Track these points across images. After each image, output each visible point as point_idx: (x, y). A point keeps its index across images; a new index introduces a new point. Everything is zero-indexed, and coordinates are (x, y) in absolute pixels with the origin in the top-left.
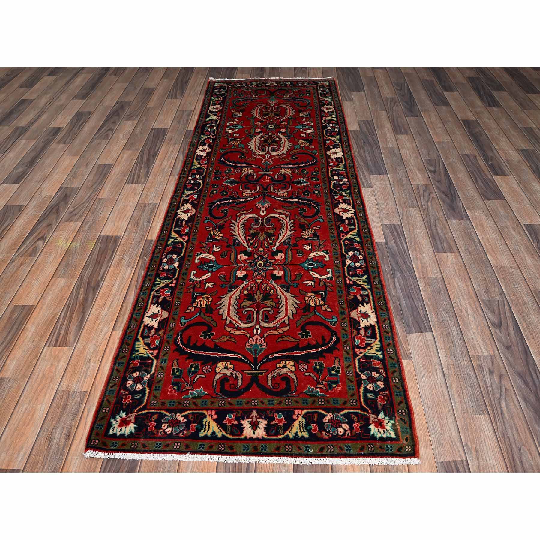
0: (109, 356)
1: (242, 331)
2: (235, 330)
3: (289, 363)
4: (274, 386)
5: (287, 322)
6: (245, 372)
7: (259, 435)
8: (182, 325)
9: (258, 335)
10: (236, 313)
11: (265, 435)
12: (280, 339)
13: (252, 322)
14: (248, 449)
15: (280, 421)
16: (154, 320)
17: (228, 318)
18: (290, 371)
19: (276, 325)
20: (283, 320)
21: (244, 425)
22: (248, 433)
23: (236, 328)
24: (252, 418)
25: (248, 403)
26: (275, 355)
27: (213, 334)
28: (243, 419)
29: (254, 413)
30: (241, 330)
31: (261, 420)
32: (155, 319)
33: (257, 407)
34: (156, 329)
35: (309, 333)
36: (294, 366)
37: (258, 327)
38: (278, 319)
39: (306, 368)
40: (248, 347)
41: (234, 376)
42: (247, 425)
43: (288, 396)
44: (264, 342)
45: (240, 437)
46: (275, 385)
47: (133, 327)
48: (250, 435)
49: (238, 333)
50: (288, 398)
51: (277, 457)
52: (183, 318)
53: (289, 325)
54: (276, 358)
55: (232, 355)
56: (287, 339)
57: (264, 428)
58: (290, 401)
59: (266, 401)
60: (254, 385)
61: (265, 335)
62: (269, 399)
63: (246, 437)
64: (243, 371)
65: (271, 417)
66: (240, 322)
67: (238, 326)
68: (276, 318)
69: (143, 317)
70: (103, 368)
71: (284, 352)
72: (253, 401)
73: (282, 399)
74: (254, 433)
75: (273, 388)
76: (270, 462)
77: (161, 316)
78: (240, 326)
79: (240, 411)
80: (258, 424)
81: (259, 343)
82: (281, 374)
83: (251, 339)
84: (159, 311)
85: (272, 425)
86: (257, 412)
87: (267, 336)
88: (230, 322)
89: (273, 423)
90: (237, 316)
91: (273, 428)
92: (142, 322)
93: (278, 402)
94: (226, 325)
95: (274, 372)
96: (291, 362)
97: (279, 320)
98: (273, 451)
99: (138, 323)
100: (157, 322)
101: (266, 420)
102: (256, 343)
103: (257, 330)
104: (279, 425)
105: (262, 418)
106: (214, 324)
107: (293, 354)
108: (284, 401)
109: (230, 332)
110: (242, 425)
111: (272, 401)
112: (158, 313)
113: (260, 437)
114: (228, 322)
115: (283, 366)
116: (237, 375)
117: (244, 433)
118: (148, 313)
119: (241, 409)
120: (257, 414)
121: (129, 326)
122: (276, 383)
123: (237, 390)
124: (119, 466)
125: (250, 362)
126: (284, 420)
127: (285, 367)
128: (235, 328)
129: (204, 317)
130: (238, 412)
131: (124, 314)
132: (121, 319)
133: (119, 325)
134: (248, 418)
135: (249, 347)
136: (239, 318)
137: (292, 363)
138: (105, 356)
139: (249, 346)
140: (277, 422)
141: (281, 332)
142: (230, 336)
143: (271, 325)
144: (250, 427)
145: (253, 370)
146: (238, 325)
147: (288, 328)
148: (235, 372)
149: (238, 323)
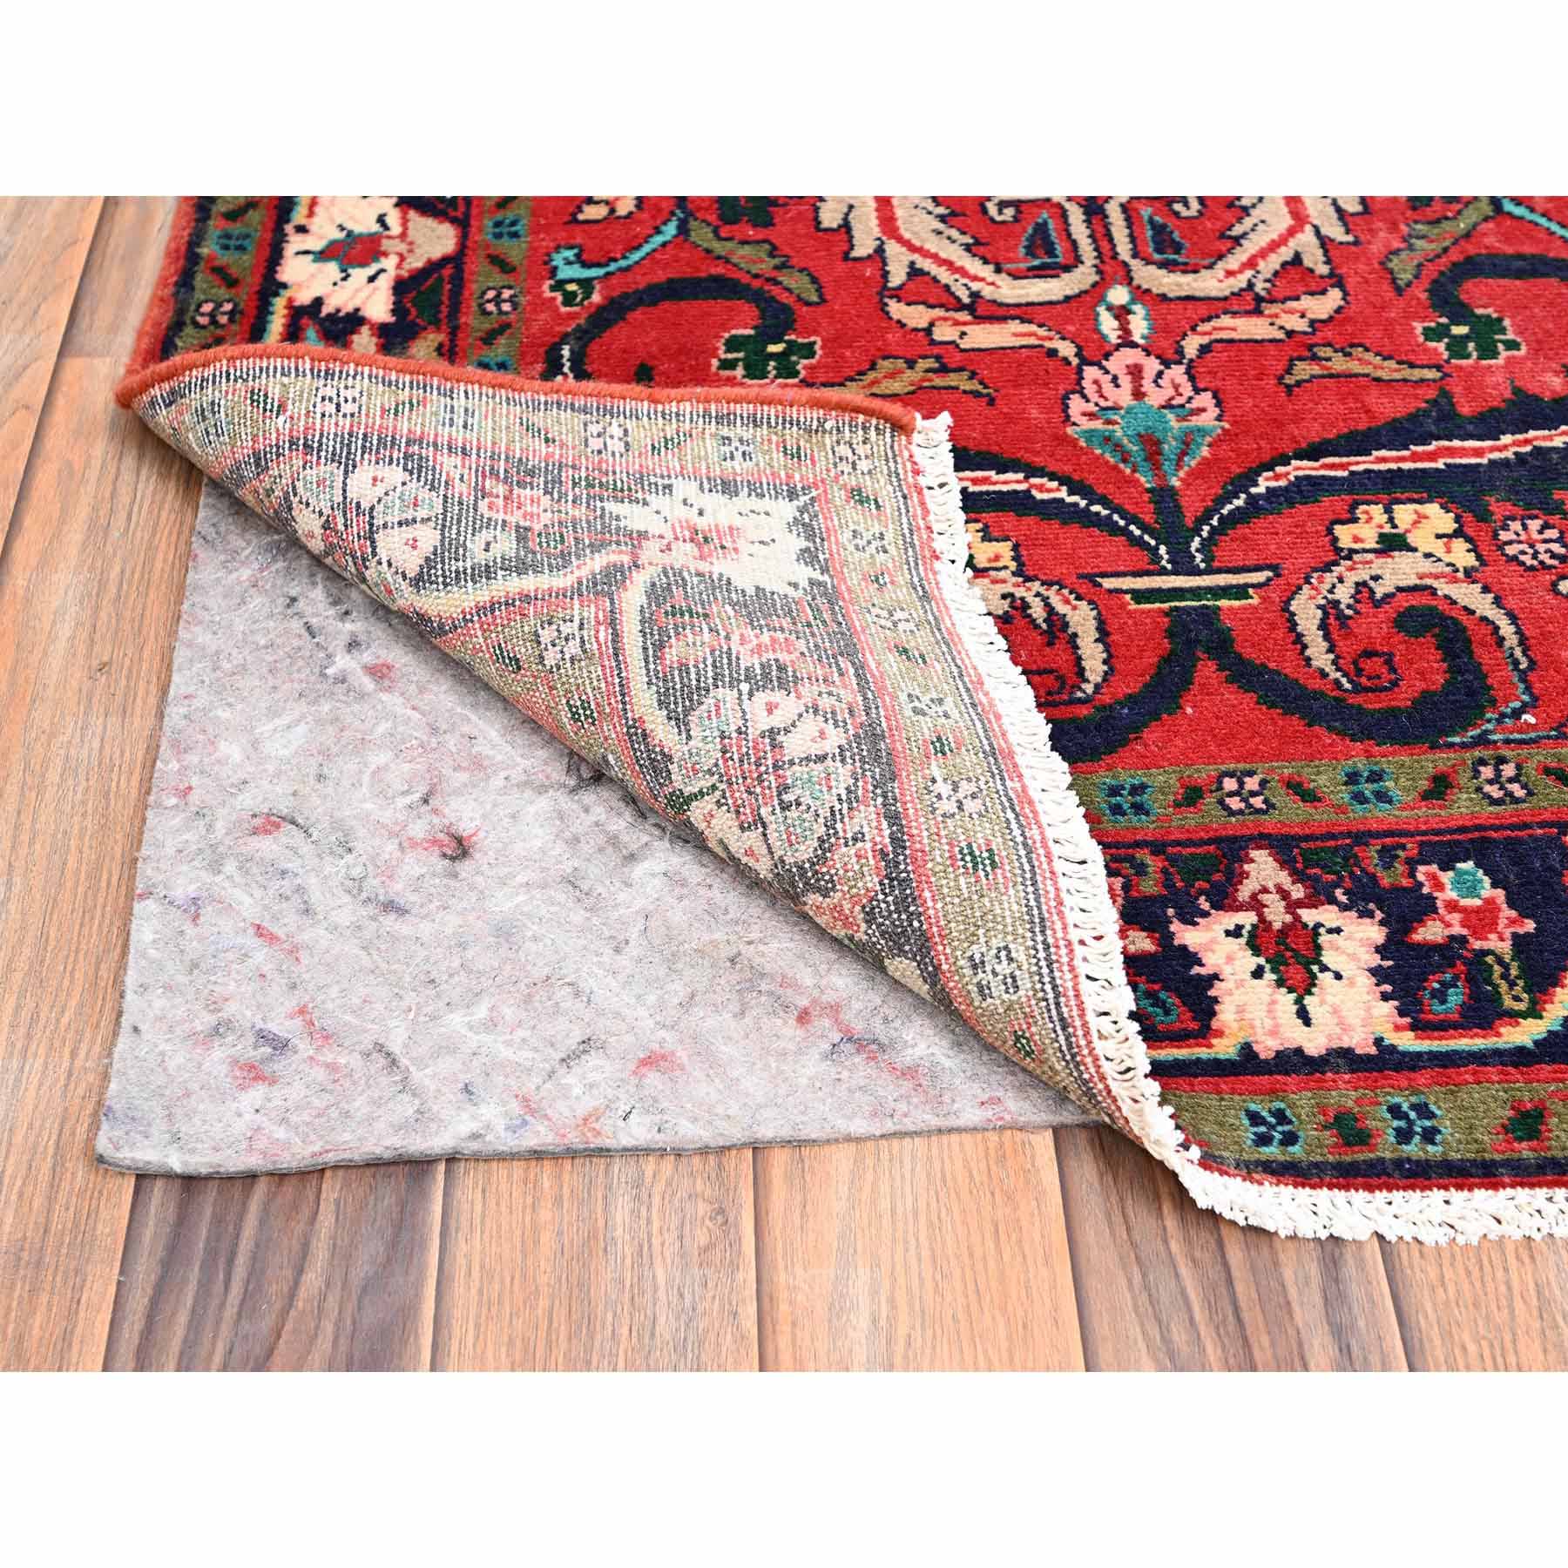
0: (63, 520)
1: (1015, 326)
2: (964, 316)
3: (1421, 518)
4: (1359, 672)
5: (1315, 259)
6: (1109, 583)
7: (1345, 1028)
8: (569, 299)
9: (1134, 345)
10: (942, 219)
11: (1397, 1028)
12: (1303, 370)
13: (1067, 268)
14: (1290, 1139)
15: (1482, 919)
16: (359, 275)
17: (892, 248)
18: (1440, 568)
19: (1251, 285)
20: (1286, 253)
21: (1212, 961)
22: (1258, 1015)
23: (970, 308)
24: (1256, 904)
25: (1192, 796)
26: (1300, 468)
27: (808, 351)
28: (1190, 917)
29: (1263, 869)
30: (1003, 319)
31: (1327, 915)
32: (363, 264)
33: (1270, 822)
34: (382, 330)
35: (1495, 325)
36: (1457, 533)
37: (1119, 295)
38: (1250, 247)
39: (1556, 548)
40: (1087, 424)
41: (1038, 611)
42: (1230, 959)
43: (1482, 741)
44: (1197, 391)
45: (1203, 1053)
46: (1367, 665)
47: (214, 322)
48: (1274, 1033)
49: (984, 336)
50: (1486, 753)
51: (1542, 1193)
52: (570, 254)
53: (1337, 280)
54: (1307, 489)
55: (986, 480)
56: (1355, 367)
57: (1374, 972)
58: (1509, 770)
59: (1326, 778)
60: (1207, 670)
61: (1191, 346)
62: (1348, 765)
63: (1247, 1050)
64: (1091, 579)
65: (1396, 889)
66: (986, 271)
67: (975, 295)
68: (1237, 241)
69: (275, 256)
70: (28, 601)
71: (1359, 443)
72: (1230, 784)
73: (1441, 760)
74: (1304, 1016)
75: (1358, 689)
76: (1495, 1231)
77: (402, 247)
78: (987, 292)
79: (1144, 856)
80: (1318, 948)
81: (1155, 397)
82: (1380, 590)
83: (1091, 372)
84: (381, 220)
85: (1430, 948)
86: (1285, 863)
87: (1204, 350)
88: (914, 272)
89: (1431, 932)
90: (954, 233)
91: (1440, 969)
92: (271, 286)
93: (1424, 784)
94: (888, 291)
95: (1330, 578)
96: (1433, 509)
97: (1263, 254)
98: (1490, 1143)
99: (244, 294)
100: (385, 283)
101: (1366, 914)
102: (1138, 394)
103: (1122, 313)
104: (1477, 945)
105: (1332, 901)
106: (796, 282)
107: (1432, 456)
108: (1464, 778)
109: (928, 331)
110: (1193, 959)
111: (1376, 777)
112: (376, 228)
113: (1361, 1042)
114: (897, 277)
115: (1383, 538)
116: (1061, 608)
117: (1226, 1015)
118: (302, 229)
119: (1158, 848)
120: (1284, 878)
121: (181, 312)
122: (1369, 654)
123: (1084, 711)
124: (266, 1324)
125: (1132, 519)
126: (1508, 913)
127: (1392, 543)
128: (961, 307)
129: (719, 248)
130: (1141, 869)
131: (134, 253)
132: (112, 277)
133: (105, 314)
134: (1224, 900)
135: (1097, 425)
136: (968, 248)
137: (1439, 518)
138: (28, 521)
139: (1091, 416)
140: (1457, 930)
141: (1301, 325)
142: (938, 358)
143: (1209, 283)
144: (1258, 973)
145: (1163, 572)
146: (975, 286)
147: (1334, 297)
148: (1036, 586)
149: (975, 278)
